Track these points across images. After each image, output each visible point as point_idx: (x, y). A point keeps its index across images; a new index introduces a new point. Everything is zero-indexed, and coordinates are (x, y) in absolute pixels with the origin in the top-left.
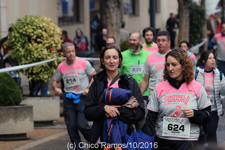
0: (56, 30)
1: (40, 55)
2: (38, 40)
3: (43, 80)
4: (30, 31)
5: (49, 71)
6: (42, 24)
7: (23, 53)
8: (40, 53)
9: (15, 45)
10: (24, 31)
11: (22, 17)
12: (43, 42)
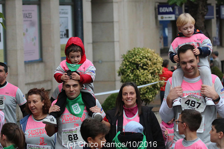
0: (158, 59)
1: (146, 79)
2: (144, 67)
3: (149, 99)
4: (138, 60)
5: (153, 92)
6: (147, 55)
7: (132, 78)
8: (146, 77)
9: (126, 71)
10: (133, 60)
11: (131, 49)
12: (148, 69)
